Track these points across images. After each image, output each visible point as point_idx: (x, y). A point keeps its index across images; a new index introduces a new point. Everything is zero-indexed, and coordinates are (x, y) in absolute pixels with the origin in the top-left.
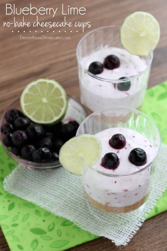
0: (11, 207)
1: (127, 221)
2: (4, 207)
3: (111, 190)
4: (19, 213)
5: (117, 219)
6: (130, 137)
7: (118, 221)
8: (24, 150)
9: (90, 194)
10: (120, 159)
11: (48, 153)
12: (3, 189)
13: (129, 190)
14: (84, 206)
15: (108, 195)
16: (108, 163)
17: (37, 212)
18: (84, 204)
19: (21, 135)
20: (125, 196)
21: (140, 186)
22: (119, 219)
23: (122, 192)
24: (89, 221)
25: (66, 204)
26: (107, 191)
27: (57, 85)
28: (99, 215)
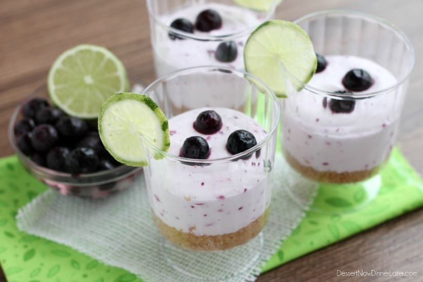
0: (29, 255)
1: (229, 273)
2: (16, 256)
3: (195, 197)
4: (42, 264)
5: (213, 272)
6: (230, 118)
7: (214, 274)
8: (51, 157)
9: (162, 215)
10: (211, 148)
11: (91, 155)
12: (16, 228)
13: (226, 196)
14: (156, 252)
15: (192, 209)
16: (191, 152)
17: (74, 263)
18: (155, 250)
19: (47, 131)
20: (220, 211)
21: (246, 190)
22: (216, 271)
23: (215, 199)
24: (163, 274)
25: (124, 249)
26: (188, 199)
27: (108, 55)
28: (181, 265)
